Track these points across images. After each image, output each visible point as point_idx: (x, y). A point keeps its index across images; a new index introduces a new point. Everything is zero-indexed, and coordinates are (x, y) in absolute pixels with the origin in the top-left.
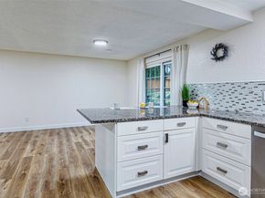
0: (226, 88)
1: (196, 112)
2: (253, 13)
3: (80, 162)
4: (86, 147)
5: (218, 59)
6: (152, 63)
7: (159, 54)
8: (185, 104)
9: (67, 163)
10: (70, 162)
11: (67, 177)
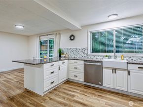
0: (74, 50)
1: (64, 59)
2: (82, 27)
3: (14, 88)
4: (13, 81)
5: (71, 40)
6: (43, 39)
7: (47, 35)
8: (60, 56)
9: (6, 90)
10: (8, 89)
11: (12, 95)
